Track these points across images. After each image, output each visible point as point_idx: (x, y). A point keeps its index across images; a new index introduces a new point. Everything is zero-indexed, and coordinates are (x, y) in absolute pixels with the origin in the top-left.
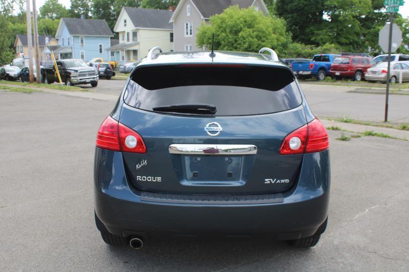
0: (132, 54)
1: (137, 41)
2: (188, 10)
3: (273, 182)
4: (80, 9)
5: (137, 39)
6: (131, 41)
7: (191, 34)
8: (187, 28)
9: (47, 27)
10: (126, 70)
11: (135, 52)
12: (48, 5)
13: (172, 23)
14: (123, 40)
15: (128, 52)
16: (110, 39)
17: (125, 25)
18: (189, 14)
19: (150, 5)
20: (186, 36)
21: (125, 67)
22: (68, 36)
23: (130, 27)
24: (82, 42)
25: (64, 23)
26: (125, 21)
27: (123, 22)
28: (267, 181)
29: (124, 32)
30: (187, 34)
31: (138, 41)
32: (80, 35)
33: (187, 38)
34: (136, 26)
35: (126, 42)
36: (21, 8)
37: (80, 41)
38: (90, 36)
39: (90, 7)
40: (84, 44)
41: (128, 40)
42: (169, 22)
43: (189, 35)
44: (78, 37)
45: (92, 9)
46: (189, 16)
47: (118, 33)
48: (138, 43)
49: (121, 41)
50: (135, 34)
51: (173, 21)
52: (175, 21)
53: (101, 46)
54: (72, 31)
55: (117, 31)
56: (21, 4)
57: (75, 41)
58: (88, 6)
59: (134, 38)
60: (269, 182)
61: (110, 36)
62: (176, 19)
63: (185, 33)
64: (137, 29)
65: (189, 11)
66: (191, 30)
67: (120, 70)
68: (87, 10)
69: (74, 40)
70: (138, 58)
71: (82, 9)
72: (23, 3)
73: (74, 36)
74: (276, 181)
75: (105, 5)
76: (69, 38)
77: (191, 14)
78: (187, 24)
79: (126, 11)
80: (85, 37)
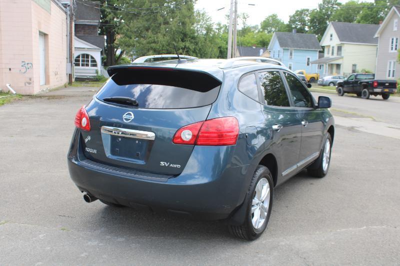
0: (335, 68)
1: (341, 55)
2: (395, 24)
3: (167, 165)
4: (297, 24)
5: (341, 53)
6: (335, 55)
7: (396, 49)
8: (392, 43)
9: (263, 40)
10: (324, 83)
11: (338, 66)
12: (268, 20)
13: (377, 38)
14: (328, 54)
15: (331, 66)
16: (318, 52)
17: (331, 39)
18: (395, 29)
19: (365, 20)
20: (390, 51)
21: (323, 80)
22: (279, 49)
23: (336, 41)
24: (291, 54)
25: (276, 37)
26: (331, 36)
27: (330, 36)
28: (162, 163)
29: (329, 46)
30: (392, 49)
31: (343, 55)
32: (289, 48)
33: (391, 53)
34: (341, 40)
35: (330, 56)
36: (244, 23)
37: (289, 54)
38: (299, 49)
39: (307, 22)
40: (293, 56)
41: (333, 54)
42: (374, 37)
43: (394, 51)
44: (288, 49)
45: (309, 24)
46: (395, 31)
47: (323, 47)
48: (342, 58)
49: (326, 55)
50: (340, 48)
51: (379, 36)
52: (380, 36)
53: (309, 59)
54: (283, 44)
55: (323, 45)
56: (244, 20)
57: (285, 54)
58: (305, 21)
59: (339, 52)
60: (164, 165)
61: (319, 50)
62: (382, 33)
63: (390, 49)
64: (341, 43)
65: (396, 26)
66: (396, 46)
67: (318, 82)
68: (304, 25)
69: (283, 52)
70: (341, 72)
71: (299, 24)
72: (246, 19)
73: (284, 49)
74: (170, 164)
75: (321, 20)
76: (279, 51)
77: (398, 29)
78: (393, 39)
79: (333, 26)
80: (295, 50)
